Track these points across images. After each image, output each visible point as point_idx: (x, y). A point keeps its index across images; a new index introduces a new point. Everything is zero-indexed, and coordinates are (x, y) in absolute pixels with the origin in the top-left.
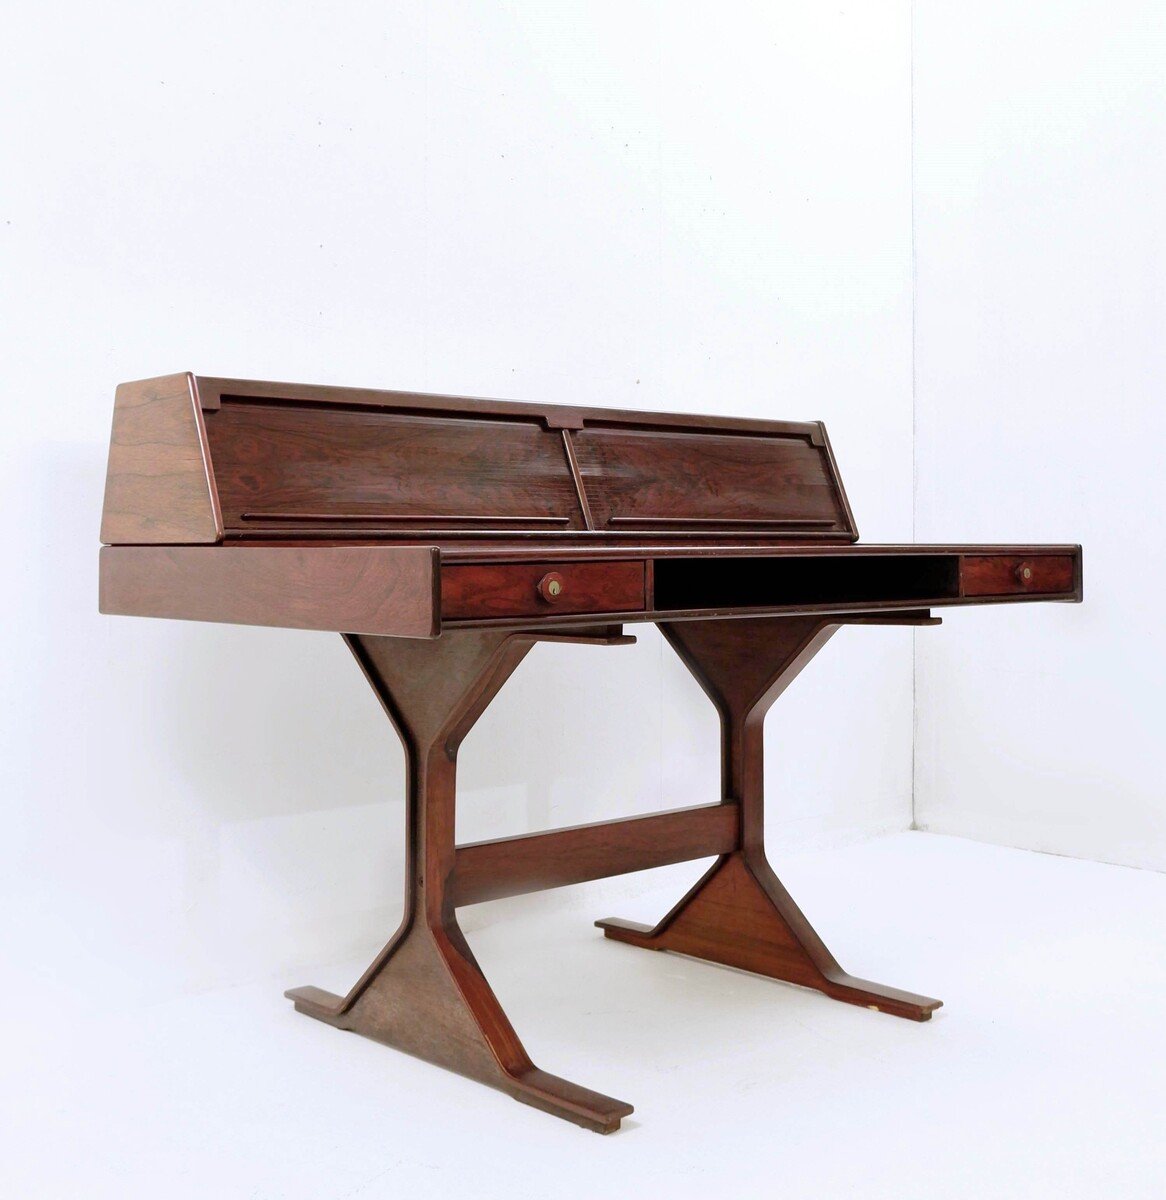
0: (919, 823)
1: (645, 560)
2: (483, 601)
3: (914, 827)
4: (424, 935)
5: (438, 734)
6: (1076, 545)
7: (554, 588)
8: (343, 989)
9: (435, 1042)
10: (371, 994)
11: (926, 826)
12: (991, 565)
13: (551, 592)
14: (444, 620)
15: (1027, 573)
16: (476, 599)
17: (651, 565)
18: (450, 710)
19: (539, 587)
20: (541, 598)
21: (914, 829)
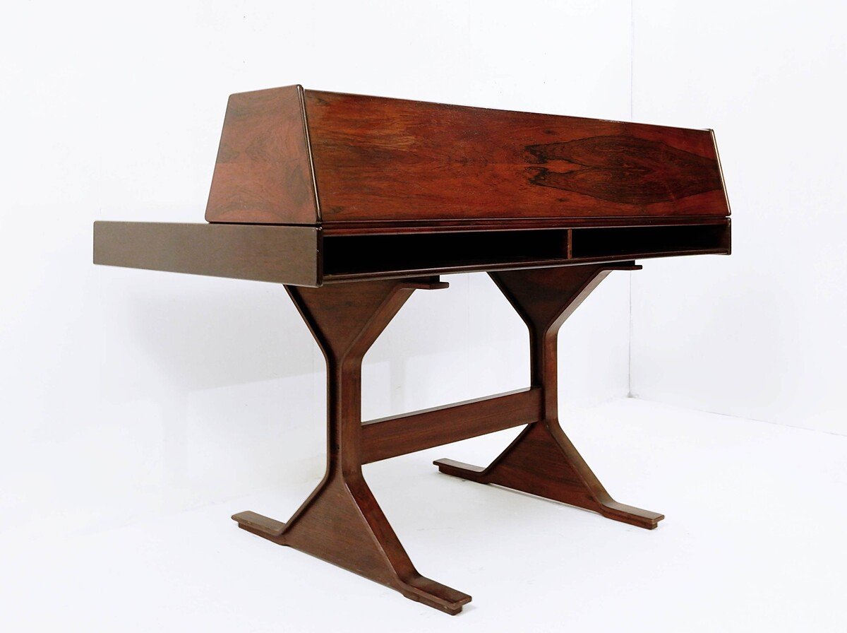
0: (633, 393)
3: (630, 396)
11: (638, 395)
21: (630, 397)
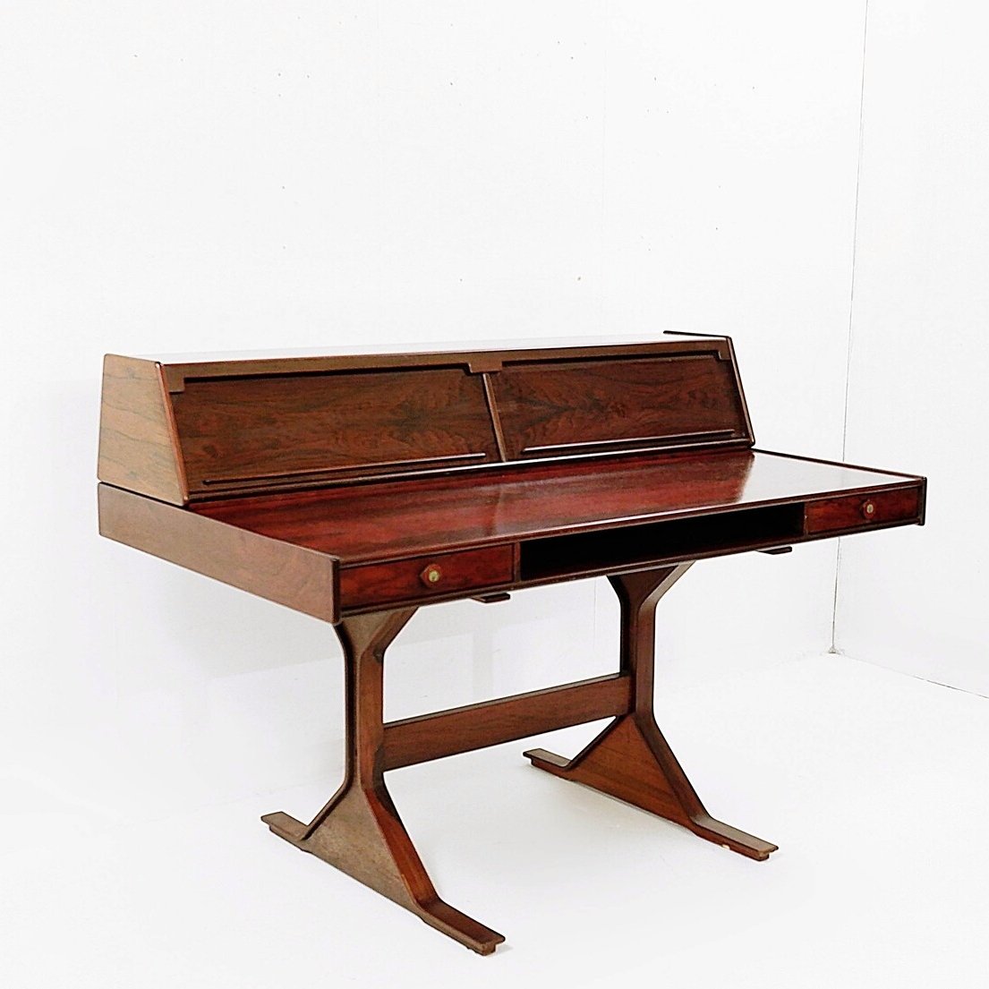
1: (513, 544)
2: (375, 592)
4: (358, 794)
5: (368, 644)
6: (922, 478)
7: (434, 576)
8: (307, 818)
9: (368, 872)
10: (323, 829)
12: (836, 505)
13: (431, 579)
14: (344, 609)
15: (870, 508)
16: (369, 591)
17: (518, 547)
18: (377, 627)
19: (421, 575)
20: (423, 584)
21: (833, 653)
